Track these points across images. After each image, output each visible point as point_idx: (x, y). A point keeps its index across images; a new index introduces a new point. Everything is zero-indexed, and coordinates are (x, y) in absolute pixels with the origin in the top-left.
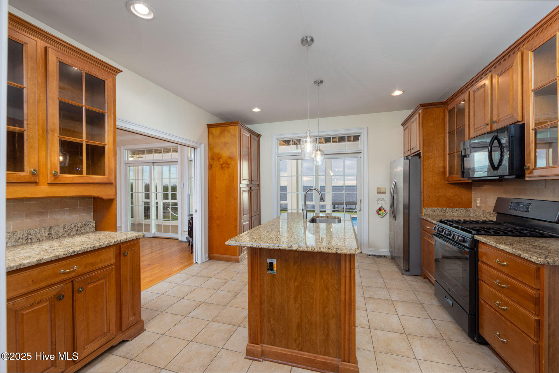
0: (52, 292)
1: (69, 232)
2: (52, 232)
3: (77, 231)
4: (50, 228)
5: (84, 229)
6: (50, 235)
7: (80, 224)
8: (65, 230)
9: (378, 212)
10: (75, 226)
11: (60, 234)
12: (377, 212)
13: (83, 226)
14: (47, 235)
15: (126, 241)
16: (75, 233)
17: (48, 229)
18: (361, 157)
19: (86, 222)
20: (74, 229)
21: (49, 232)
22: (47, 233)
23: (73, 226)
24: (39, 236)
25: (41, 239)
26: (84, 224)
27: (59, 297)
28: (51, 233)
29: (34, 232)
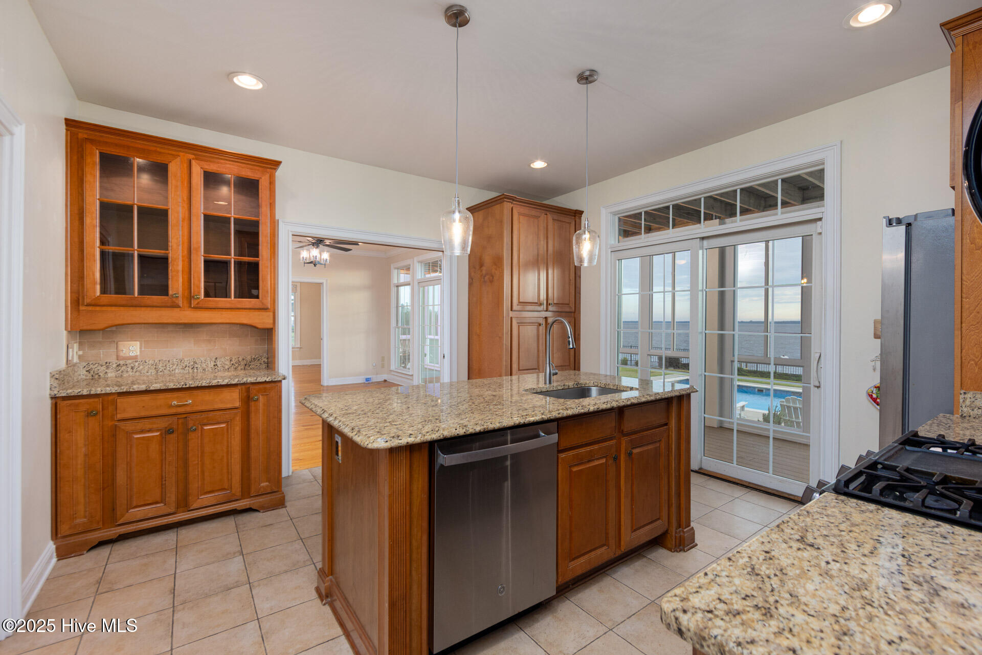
0: (162, 424)
1: (237, 365)
2: (218, 363)
3: (246, 365)
4: (216, 359)
5: (253, 364)
6: (216, 367)
7: (249, 358)
8: (232, 363)
9: (874, 396)
10: (243, 359)
11: (227, 367)
12: (871, 396)
13: (253, 360)
14: (212, 366)
15: (255, 381)
16: (243, 367)
17: (214, 360)
18: (820, 234)
19: (257, 356)
20: (242, 363)
21: (215, 363)
22: (213, 364)
23: (240, 359)
24: (205, 367)
25: (206, 370)
26: (254, 359)
27: (169, 431)
28: (217, 365)
29: (200, 361)
